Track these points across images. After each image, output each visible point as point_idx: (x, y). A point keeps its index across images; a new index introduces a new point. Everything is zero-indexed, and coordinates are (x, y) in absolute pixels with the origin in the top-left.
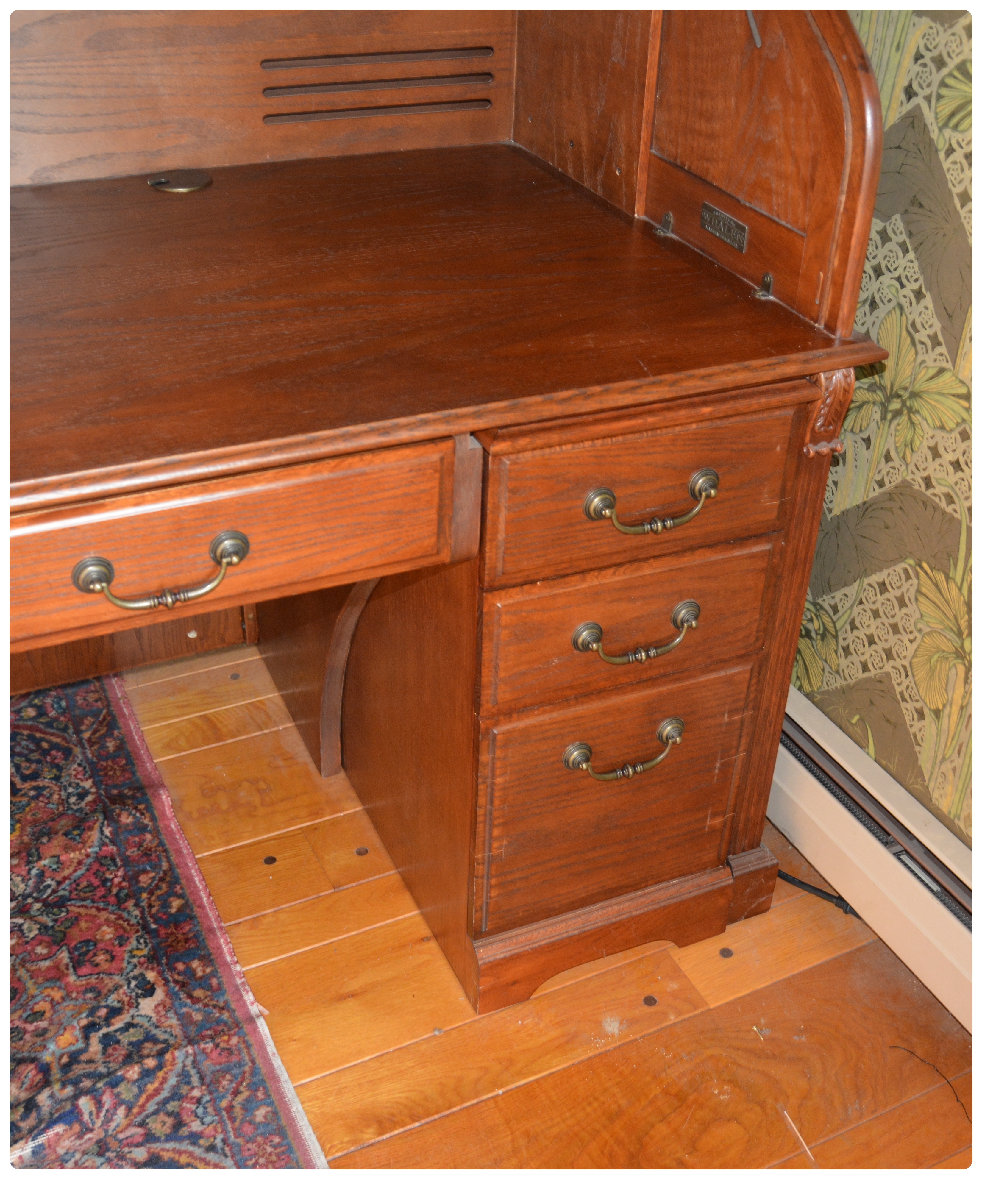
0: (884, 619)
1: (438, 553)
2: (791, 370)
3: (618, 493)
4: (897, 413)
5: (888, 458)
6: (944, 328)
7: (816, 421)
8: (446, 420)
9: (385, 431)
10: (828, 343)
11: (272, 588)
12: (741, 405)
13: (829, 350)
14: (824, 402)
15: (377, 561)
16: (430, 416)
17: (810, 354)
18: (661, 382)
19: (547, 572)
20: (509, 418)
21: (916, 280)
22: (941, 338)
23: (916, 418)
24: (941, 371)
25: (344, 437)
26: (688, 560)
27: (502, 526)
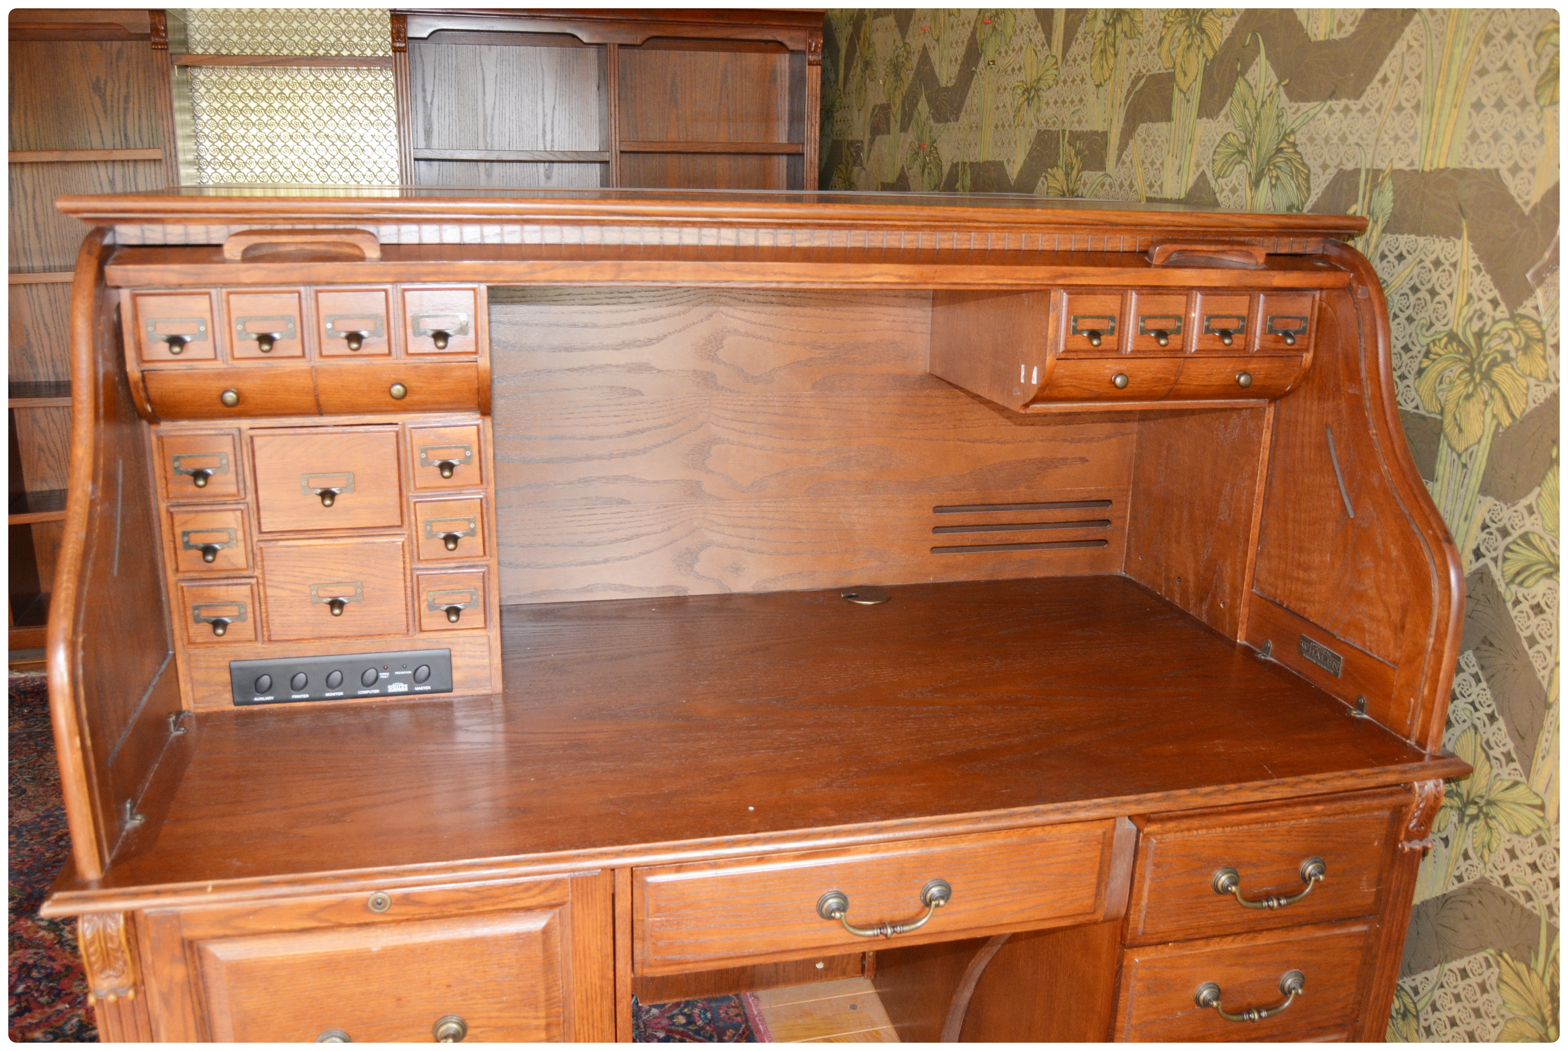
0: (1466, 1003)
1: (1094, 912)
2: (1391, 778)
3: (1241, 872)
4: (1474, 818)
5: (1466, 856)
6: (1517, 748)
7: (1410, 822)
8: (1114, 805)
9: (1068, 811)
10: (1420, 757)
11: (963, 930)
12: (1347, 805)
13: (1421, 763)
14: (1417, 807)
15: (1046, 914)
16: (1101, 801)
17: (1407, 766)
18: (1284, 784)
19: (1179, 935)
20: (1163, 806)
21: (1489, 706)
22: (1514, 756)
23: (1493, 823)
24: (1516, 784)
25: (1035, 813)
26: (1295, 935)
27: (1145, 894)
